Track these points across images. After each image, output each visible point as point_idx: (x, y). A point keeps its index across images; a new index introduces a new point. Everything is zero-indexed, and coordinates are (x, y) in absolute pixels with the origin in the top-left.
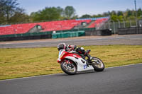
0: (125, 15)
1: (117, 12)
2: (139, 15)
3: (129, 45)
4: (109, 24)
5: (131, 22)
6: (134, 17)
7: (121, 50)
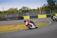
5: (1, 16)
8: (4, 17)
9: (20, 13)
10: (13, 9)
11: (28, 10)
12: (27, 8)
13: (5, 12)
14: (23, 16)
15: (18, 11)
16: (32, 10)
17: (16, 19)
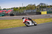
0: (19, 9)
1: (16, 8)
2: (24, 9)
3: (20, 19)
4: (13, 12)
5: (21, 11)
6: (22, 9)
7: (17, 21)
8: (24, 12)
9: (38, 8)
10: (32, 5)
11: (45, 6)
12: (44, 4)
13: (24, 8)
14: (41, 11)
15: (36, 6)
16: (49, 6)
17: (34, 14)
